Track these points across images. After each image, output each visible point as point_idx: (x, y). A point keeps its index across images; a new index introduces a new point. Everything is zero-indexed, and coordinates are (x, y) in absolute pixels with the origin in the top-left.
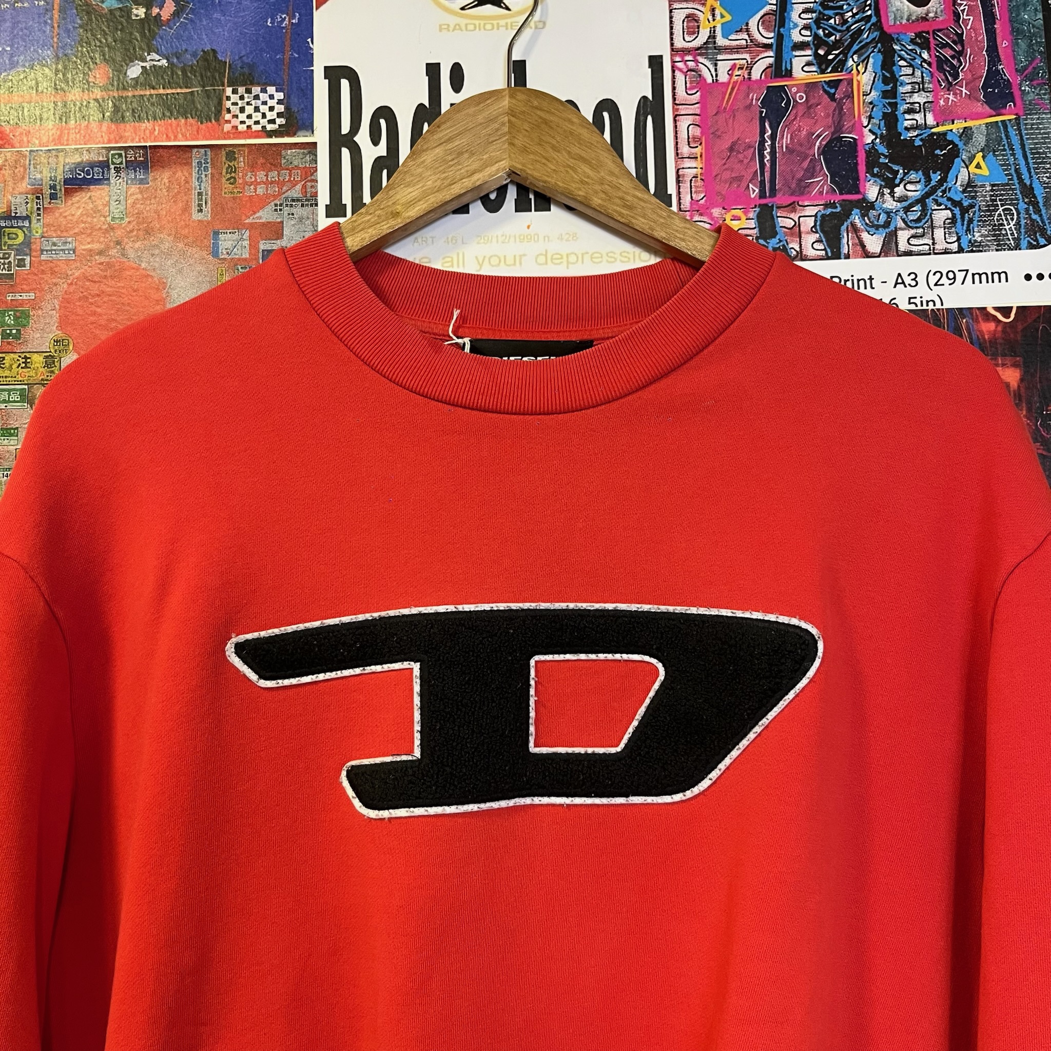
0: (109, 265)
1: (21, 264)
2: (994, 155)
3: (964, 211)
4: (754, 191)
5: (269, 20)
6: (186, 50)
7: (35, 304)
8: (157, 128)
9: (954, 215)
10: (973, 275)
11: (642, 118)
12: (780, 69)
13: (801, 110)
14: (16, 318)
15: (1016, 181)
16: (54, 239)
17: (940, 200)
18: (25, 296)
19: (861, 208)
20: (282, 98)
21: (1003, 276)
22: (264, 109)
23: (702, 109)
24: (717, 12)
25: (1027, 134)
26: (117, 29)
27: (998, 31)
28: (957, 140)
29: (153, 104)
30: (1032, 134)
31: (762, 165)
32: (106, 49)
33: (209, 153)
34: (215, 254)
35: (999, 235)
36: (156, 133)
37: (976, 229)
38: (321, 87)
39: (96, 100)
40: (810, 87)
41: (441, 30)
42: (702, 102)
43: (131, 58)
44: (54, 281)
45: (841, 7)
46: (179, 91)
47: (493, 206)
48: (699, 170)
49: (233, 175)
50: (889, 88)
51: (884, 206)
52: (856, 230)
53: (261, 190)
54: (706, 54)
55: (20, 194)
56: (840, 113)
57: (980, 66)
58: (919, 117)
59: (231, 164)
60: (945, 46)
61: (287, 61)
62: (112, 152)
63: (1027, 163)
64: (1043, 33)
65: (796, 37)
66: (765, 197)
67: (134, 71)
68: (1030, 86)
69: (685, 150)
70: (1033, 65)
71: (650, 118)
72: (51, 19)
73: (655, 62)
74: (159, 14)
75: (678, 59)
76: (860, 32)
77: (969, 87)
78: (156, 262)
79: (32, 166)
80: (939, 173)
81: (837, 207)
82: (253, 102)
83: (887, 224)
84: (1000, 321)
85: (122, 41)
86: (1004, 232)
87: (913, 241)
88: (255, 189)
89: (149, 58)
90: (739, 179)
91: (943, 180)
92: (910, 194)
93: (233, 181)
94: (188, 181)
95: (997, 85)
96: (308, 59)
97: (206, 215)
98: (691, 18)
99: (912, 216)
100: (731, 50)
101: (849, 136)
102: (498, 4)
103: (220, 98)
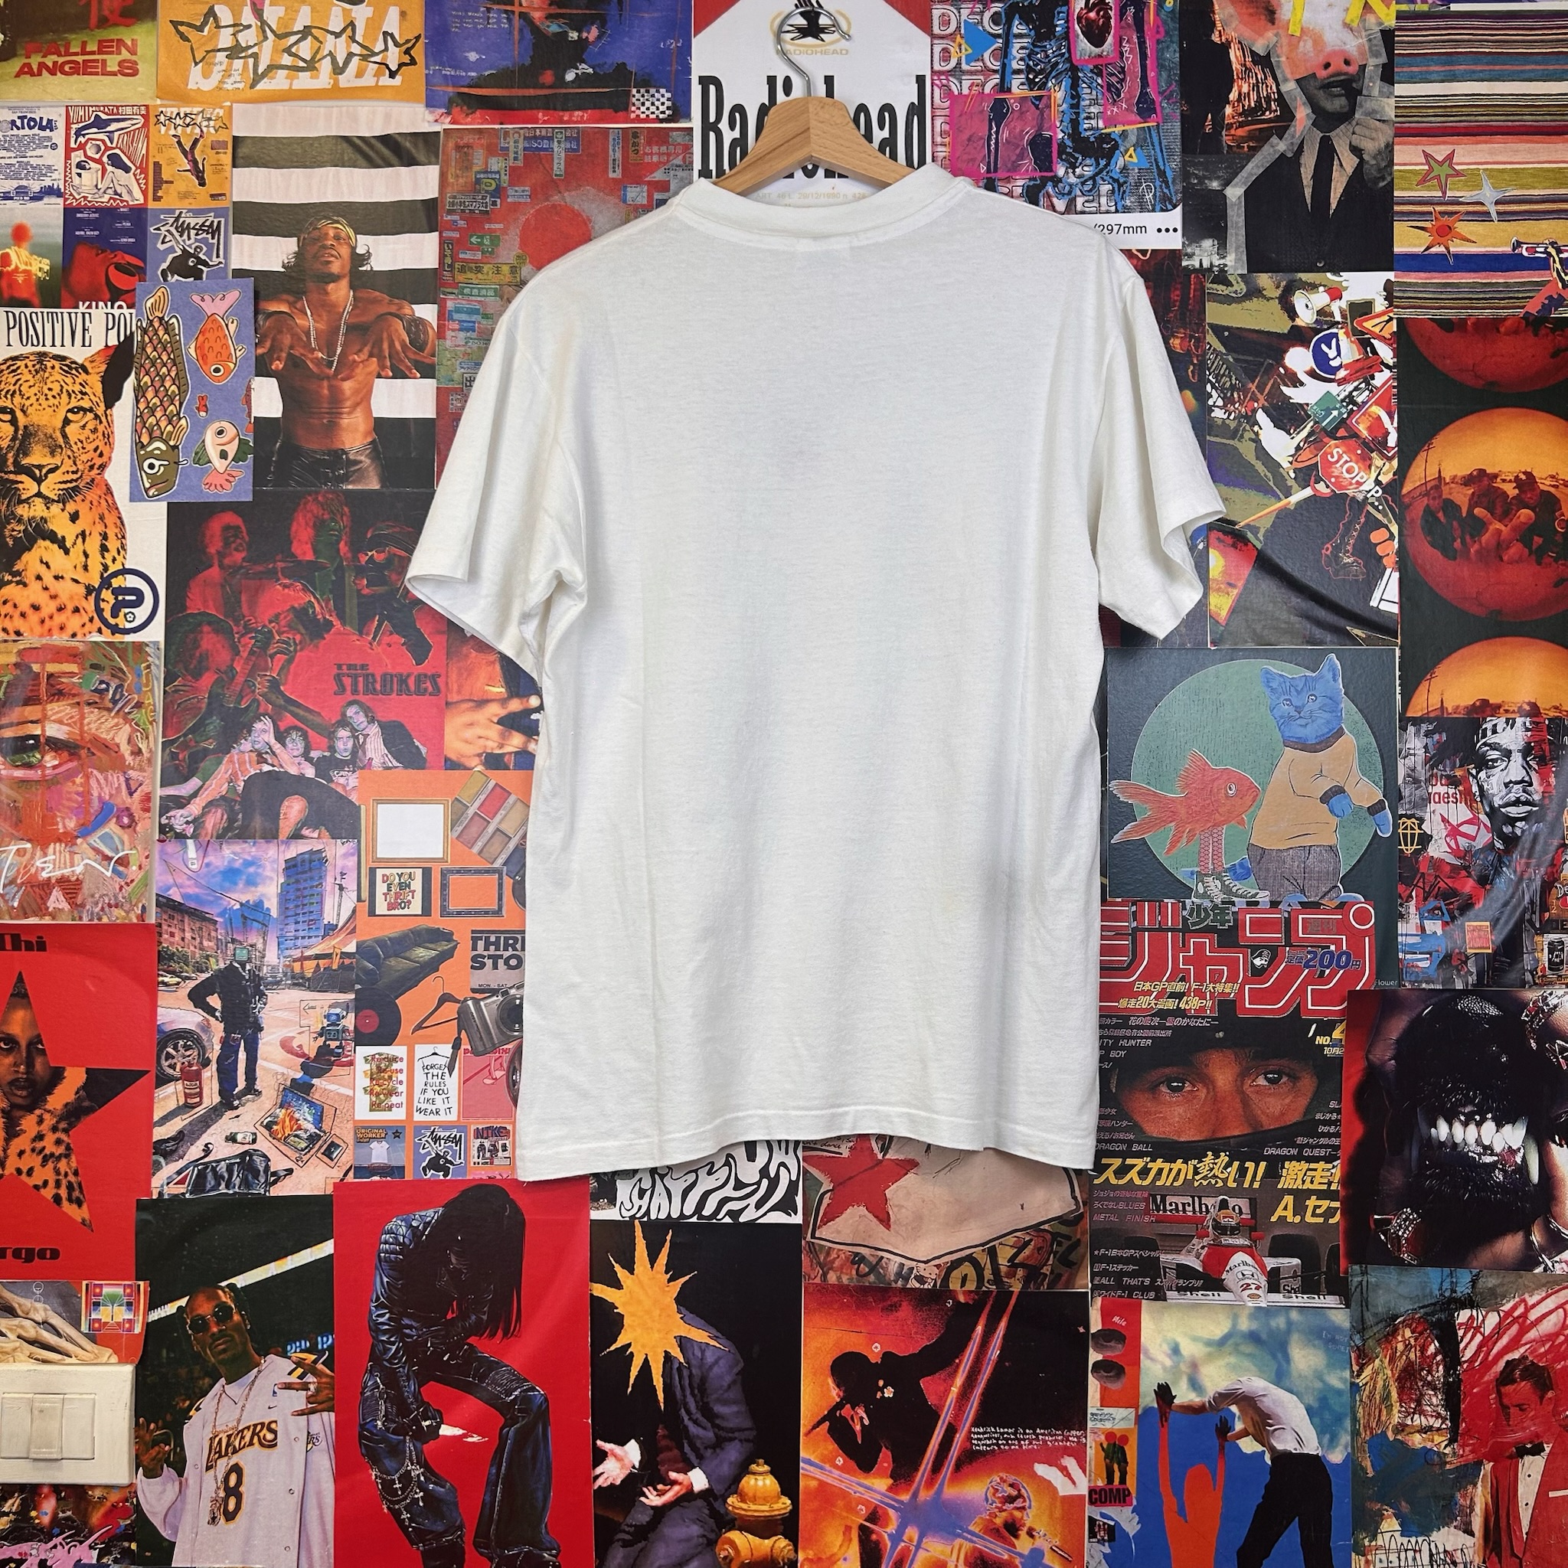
0: (554, 206)
1: (494, 203)
2: (1141, 149)
3: (1120, 185)
4: (983, 169)
5: (662, 44)
6: (606, 63)
7: (505, 231)
8: (586, 115)
9: (1113, 188)
10: (1124, 228)
11: (910, 117)
12: (1003, 87)
13: (1016, 115)
14: (492, 240)
15: (1155, 167)
16: (517, 188)
17: (1105, 178)
20: (670, 96)
21: (1143, 229)
22: (658, 104)
23: (951, 112)
24: (963, 47)
25: (1164, 136)
27: (1148, 66)
30: (1167, 136)
31: (989, 151)
32: (551, 60)
33: (620, 133)
34: (625, 201)
35: (1142, 202)
36: (585, 118)
37: (1127, 198)
38: (696, 90)
39: (545, 95)
40: (1023, 100)
42: (951, 107)
43: (567, 67)
44: (517, 216)
46: (601, 90)
47: (810, 174)
48: (947, 153)
49: (636, 148)
51: (1069, 180)
52: (1049, 196)
53: (655, 159)
54: (955, 75)
57: (1135, 89)
59: (635, 141)
60: (1113, 74)
61: (673, 72)
62: (556, 131)
63: (1163, 155)
65: (1015, 65)
67: (570, 76)
68: (1168, 103)
69: (939, 139)
70: (1171, 89)
71: (916, 118)
72: (512, 38)
73: (920, 80)
74: (587, 37)
75: (935, 78)
76: (1057, 63)
77: (1127, 103)
78: (585, 206)
79: (502, 138)
82: (650, 99)
83: (1070, 193)
84: (1139, 259)
86: (1145, 200)
87: (1086, 205)
88: (651, 158)
89: (580, 67)
90: (973, 160)
91: (1108, 164)
93: (637, 152)
94: (606, 151)
95: (1146, 102)
96: (688, 70)
97: (617, 174)
98: (945, 50)
99: (1086, 188)
100: (971, 73)
101: (1047, 134)
102: (816, 37)
103: (628, 94)
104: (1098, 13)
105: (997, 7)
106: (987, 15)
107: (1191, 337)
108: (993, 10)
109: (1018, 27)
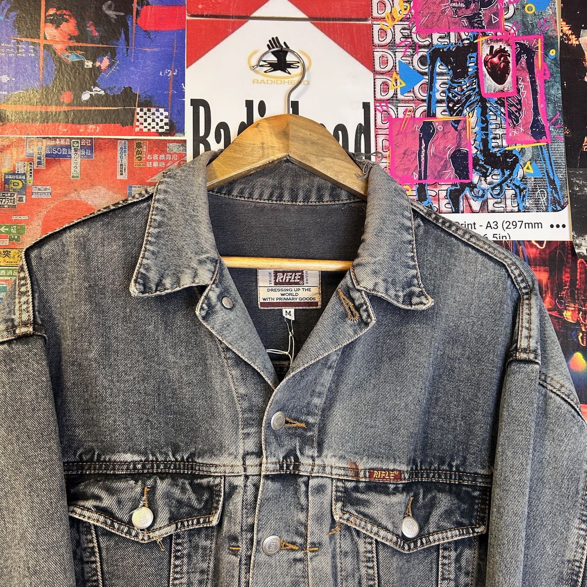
0: (70, 202)
1: (20, 199)
2: (536, 163)
3: (521, 191)
4: (416, 176)
5: (161, 73)
6: (115, 87)
7: (28, 222)
8: (98, 128)
9: (516, 192)
10: (525, 224)
11: (359, 135)
12: (430, 113)
13: (440, 135)
14: (18, 230)
15: (546, 177)
16: (40, 187)
17: (509, 185)
18: (23, 218)
19: (470, 187)
20: (167, 114)
21: (540, 225)
22: (158, 120)
23: (390, 131)
24: (398, 81)
25: (552, 153)
26: (76, 73)
27: (538, 99)
28: (518, 155)
29: (96, 115)
30: (554, 153)
31: (420, 163)
32: (70, 83)
33: (127, 143)
35: (538, 204)
36: (98, 131)
37: (527, 200)
38: (189, 110)
39: (65, 112)
40: (445, 123)
41: (253, 83)
42: (390, 128)
43: (83, 89)
44: (39, 210)
45: (461, 83)
46: (111, 108)
48: (388, 164)
49: (140, 155)
50: (484, 125)
51: (482, 186)
52: (467, 198)
53: (155, 164)
54: (393, 103)
55: (20, 161)
56: (460, 137)
57: (529, 117)
58: (499, 141)
59: (139, 150)
60: (513, 105)
61: (170, 95)
62: (73, 140)
63: (552, 168)
64: (561, 101)
65: (438, 96)
66: (421, 179)
67: (86, 96)
68: (554, 128)
69: (381, 153)
70: (556, 117)
71: (363, 135)
72: (38, 64)
73: (366, 106)
74: (100, 66)
75: (378, 105)
76: (470, 96)
77: (524, 127)
78: (97, 202)
79: (28, 146)
80: (509, 170)
81: (457, 186)
82: (151, 116)
83: (483, 196)
84: (538, 248)
85: (79, 80)
86: (540, 202)
87: (496, 205)
88: (152, 164)
89: (94, 90)
90: (408, 169)
91: (511, 175)
92: (494, 181)
93: (140, 159)
94: (115, 158)
95: (538, 127)
96: (182, 94)
97: (125, 176)
98: (385, 84)
99: (496, 192)
100: (405, 101)
101: (464, 149)
102: (284, 70)
103: (133, 113)
104: (499, 59)
105: (423, 52)
106: (416, 57)
107: (579, 310)
108: (420, 54)
109: (440, 67)
